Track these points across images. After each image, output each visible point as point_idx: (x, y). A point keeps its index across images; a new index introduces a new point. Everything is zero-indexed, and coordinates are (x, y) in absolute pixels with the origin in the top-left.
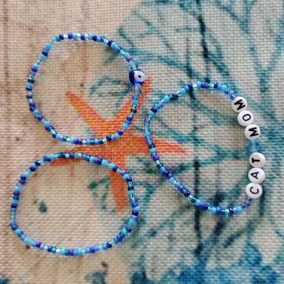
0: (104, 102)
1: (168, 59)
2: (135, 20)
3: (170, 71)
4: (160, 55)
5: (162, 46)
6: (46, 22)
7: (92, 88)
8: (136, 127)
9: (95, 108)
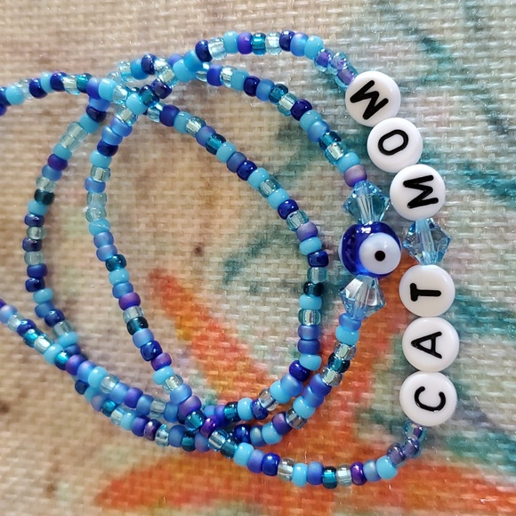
0: (266, 314)
1: (498, 176)
2: (383, 33)
3: (505, 219)
4: (468, 158)
5: (478, 127)
6: (92, 37)
7: (227, 264)
8: (371, 411)
9: (237, 332)
